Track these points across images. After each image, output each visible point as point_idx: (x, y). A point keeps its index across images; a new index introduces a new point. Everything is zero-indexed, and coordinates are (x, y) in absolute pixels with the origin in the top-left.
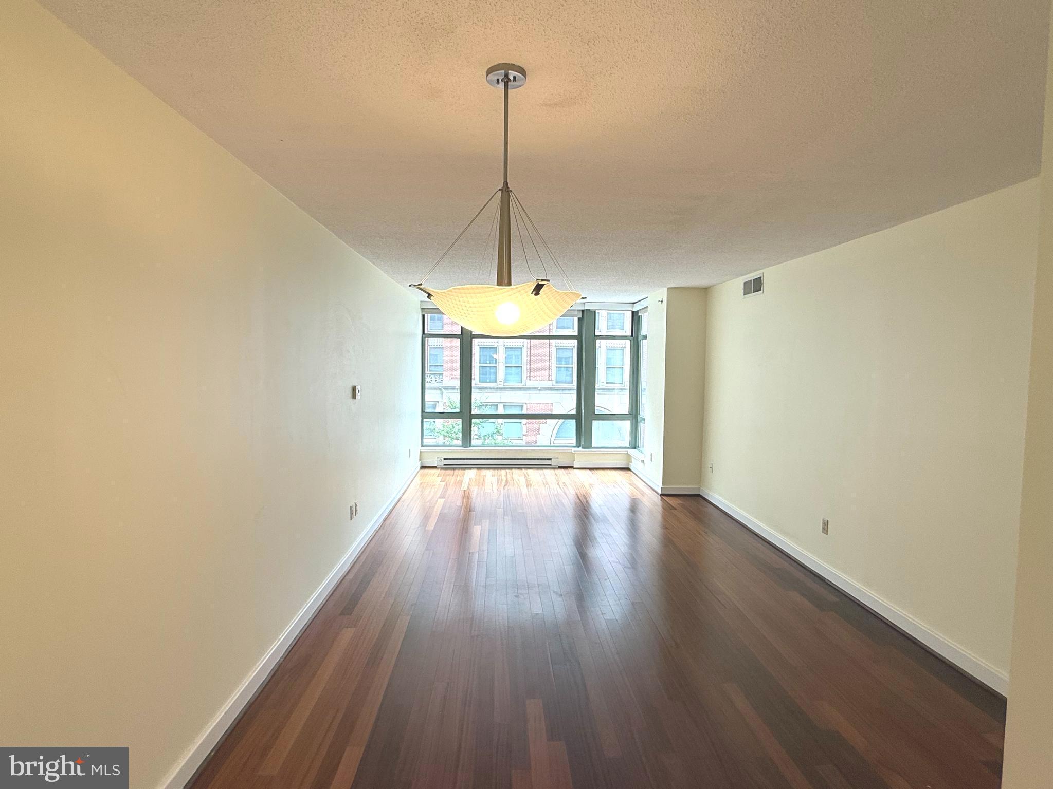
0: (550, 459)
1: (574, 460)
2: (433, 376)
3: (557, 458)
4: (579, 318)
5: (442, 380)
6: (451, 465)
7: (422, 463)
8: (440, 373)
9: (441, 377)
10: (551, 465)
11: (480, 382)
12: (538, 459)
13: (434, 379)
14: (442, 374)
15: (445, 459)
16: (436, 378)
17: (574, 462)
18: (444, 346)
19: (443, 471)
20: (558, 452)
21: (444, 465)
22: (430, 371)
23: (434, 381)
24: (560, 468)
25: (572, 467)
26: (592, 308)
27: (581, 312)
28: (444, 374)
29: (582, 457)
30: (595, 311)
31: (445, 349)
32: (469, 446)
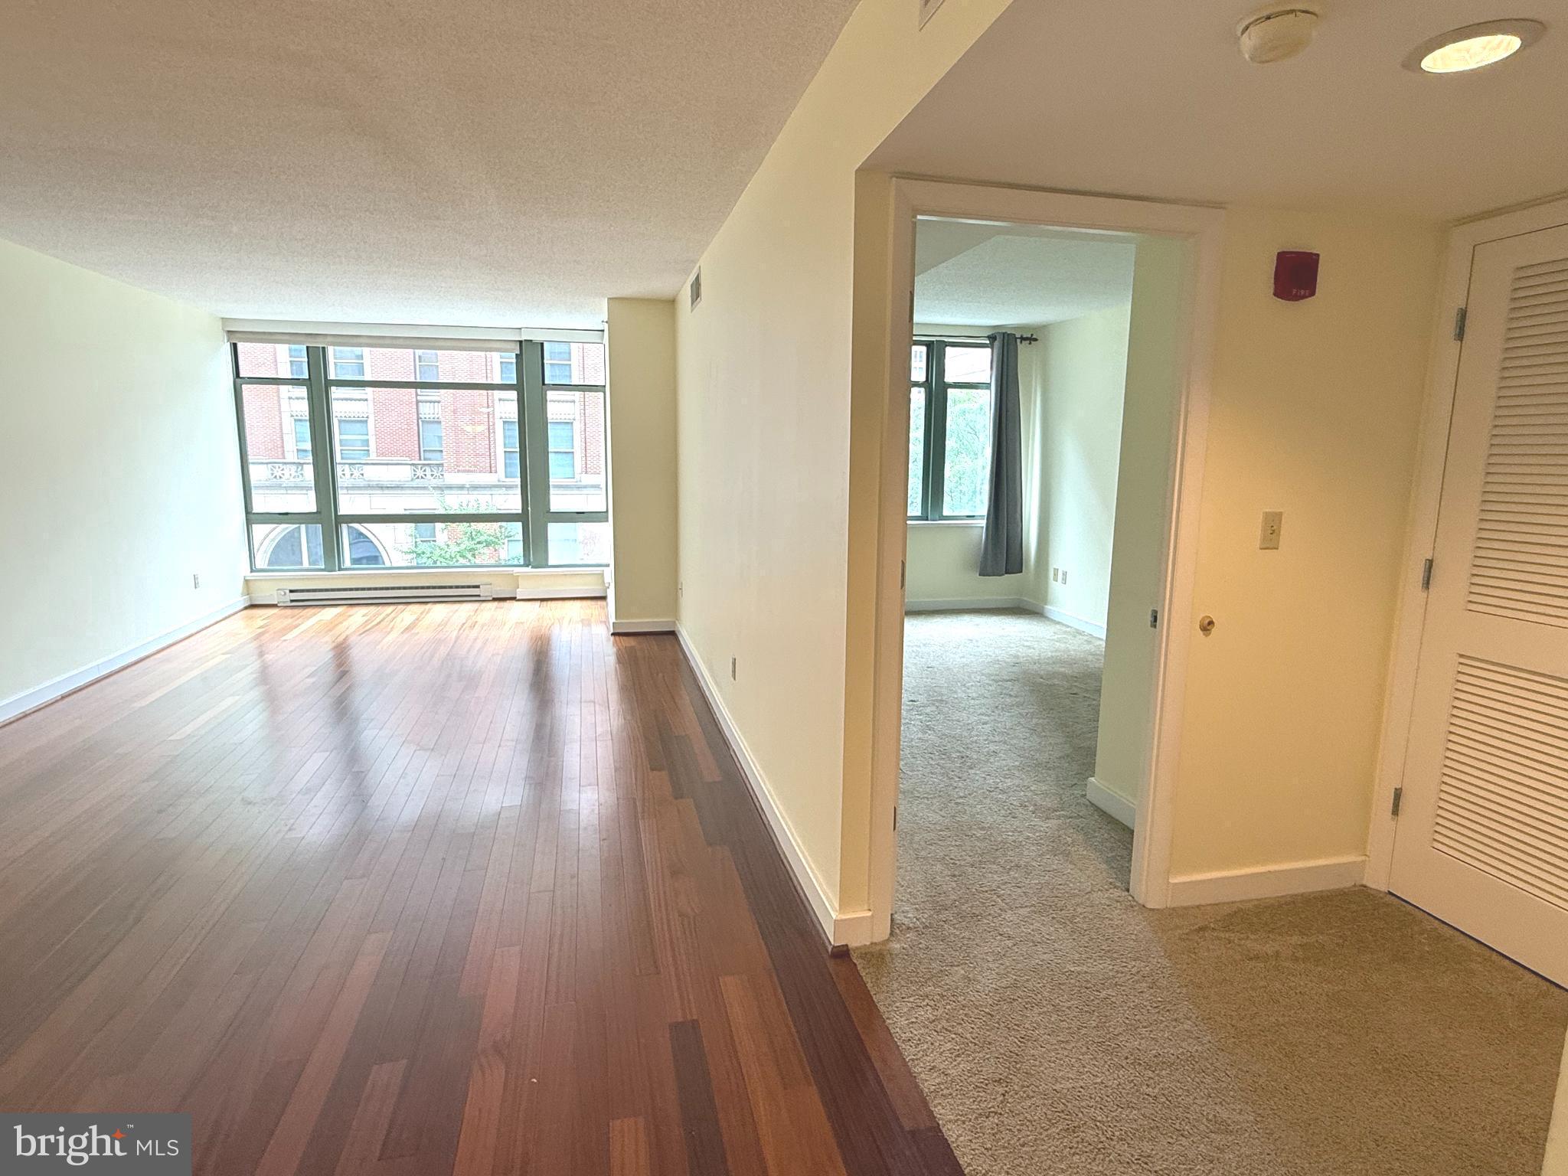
0: (478, 587)
1: (518, 588)
2: (428, 469)
3: (491, 584)
4: (516, 355)
5: (442, 475)
6: (302, 601)
7: (251, 599)
8: (438, 462)
9: (441, 469)
10: (479, 596)
11: (506, 477)
12: (457, 587)
13: (428, 472)
14: (442, 464)
15: (291, 591)
16: (432, 471)
17: (518, 590)
18: (442, 419)
19: (289, 612)
20: (490, 575)
21: (292, 601)
22: (425, 459)
23: (429, 476)
24: (495, 599)
25: (514, 599)
26: (537, 337)
27: (518, 344)
28: (445, 465)
29: (532, 581)
30: (542, 344)
31: (443, 423)
32: (337, 569)
